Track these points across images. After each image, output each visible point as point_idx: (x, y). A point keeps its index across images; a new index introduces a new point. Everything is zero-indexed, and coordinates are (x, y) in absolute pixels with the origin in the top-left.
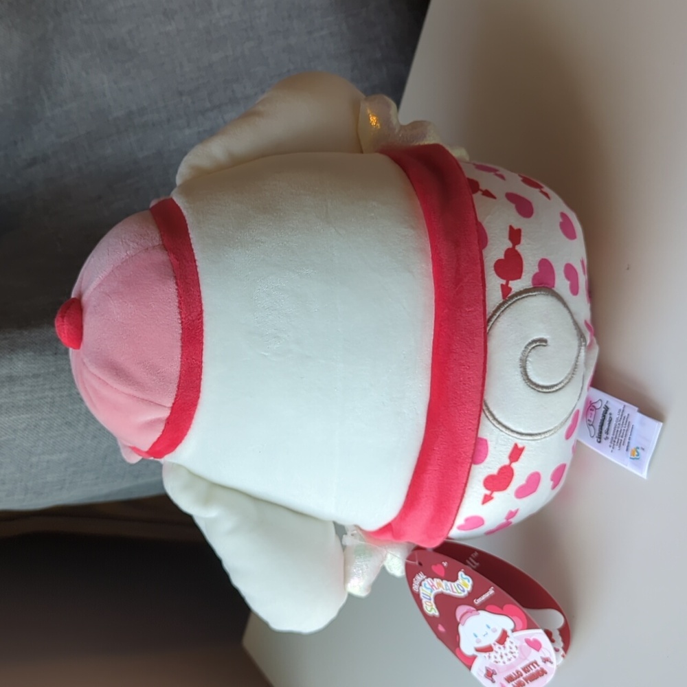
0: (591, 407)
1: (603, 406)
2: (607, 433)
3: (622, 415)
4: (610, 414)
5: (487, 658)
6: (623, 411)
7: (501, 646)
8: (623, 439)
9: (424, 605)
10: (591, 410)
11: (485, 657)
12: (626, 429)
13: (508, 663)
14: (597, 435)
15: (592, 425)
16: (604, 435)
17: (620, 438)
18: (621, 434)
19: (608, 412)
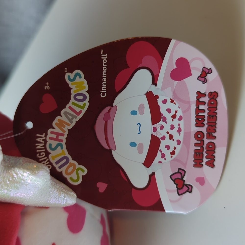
5: (162, 160)
7: (161, 123)
9: (68, 177)
11: (160, 162)
13: (181, 138)
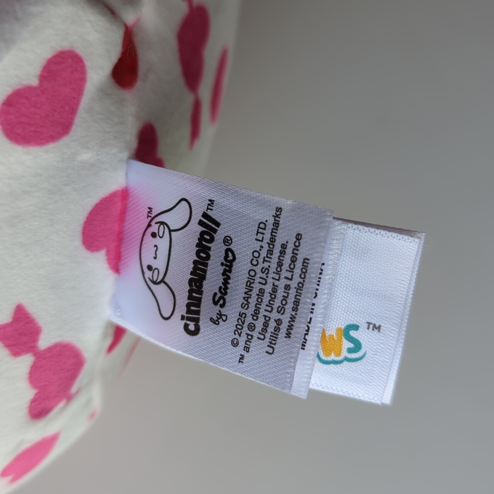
0: (154, 228)
1: (197, 216)
2: (220, 299)
3: (273, 240)
4: (227, 240)
6: (276, 224)
8: (286, 319)
10: (154, 235)
12: (294, 284)
14: (181, 310)
15: (162, 281)
16: (207, 309)
17: (275, 315)
18: (277, 303)
19: (219, 236)
